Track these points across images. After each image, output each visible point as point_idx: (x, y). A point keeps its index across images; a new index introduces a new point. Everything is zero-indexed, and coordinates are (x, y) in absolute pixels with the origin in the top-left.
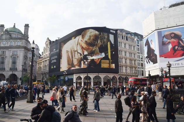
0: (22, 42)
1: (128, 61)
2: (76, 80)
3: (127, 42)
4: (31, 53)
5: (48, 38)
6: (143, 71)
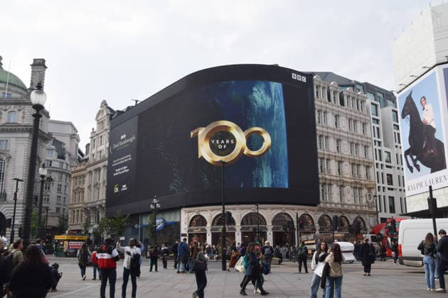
0: (24, 113)
1: (347, 168)
2: (190, 226)
3: (341, 109)
4: (52, 150)
5: (104, 104)
6: (393, 198)
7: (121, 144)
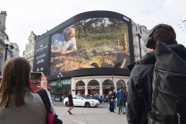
2: (76, 86)
3: (141, 35)
4: (8, 54)
5: (32, 32)
7: (41, 49)
